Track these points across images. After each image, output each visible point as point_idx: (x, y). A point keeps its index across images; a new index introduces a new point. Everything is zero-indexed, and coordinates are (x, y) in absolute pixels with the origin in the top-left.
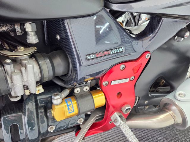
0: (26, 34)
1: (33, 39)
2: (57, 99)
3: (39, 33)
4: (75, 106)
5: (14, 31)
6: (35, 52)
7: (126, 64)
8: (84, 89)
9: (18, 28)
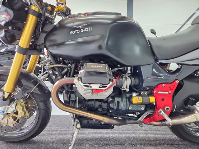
0: (127, 69)
1: (129, 72)
2: (134, 94)
3: (131, 70)
4: (141, 99)
5: (124, 69)
6: (130, 76)
7: (165, 84)
8: (145, 93)
9: (126, 68)
